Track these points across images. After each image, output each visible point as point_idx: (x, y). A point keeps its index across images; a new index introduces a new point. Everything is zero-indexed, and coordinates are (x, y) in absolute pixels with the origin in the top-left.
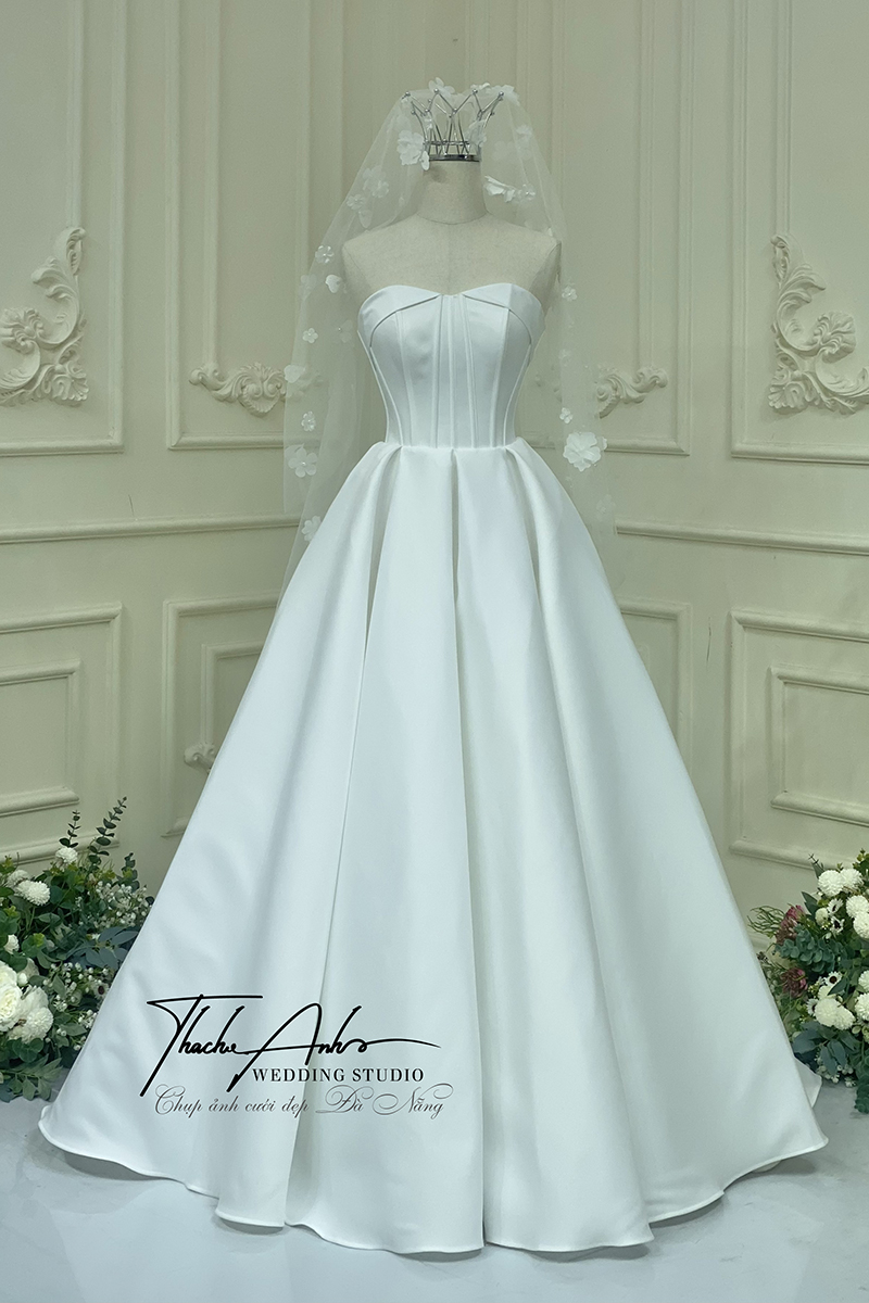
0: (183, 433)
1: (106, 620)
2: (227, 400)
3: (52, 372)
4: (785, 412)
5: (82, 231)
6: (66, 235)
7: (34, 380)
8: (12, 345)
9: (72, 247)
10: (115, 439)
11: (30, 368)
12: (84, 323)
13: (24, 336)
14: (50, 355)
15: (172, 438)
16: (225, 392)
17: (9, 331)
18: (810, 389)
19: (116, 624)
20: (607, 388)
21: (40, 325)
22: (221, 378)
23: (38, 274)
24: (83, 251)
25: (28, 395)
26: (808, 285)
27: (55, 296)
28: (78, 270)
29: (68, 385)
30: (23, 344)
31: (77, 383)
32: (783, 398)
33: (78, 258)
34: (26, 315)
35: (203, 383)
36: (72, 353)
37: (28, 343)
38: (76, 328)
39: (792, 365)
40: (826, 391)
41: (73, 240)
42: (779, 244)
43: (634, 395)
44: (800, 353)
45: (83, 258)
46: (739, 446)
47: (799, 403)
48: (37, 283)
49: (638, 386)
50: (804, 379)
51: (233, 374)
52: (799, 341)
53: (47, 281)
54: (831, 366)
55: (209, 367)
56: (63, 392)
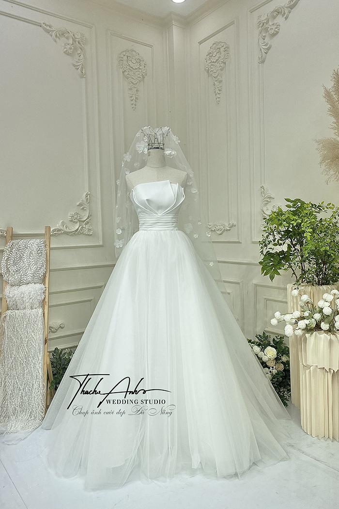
1: (100, 287)
3: (82, 227)
5: (89, 193)
6: (85, 194)
7: (77, 229)
8: (71, 221)
9: (86, 197)
10: (101, 243)
11: (76, 226)
12: (91, 215)
14: (82, 223)
17: (70, 217)
21: (79, 216)
23: (78, 203)
25: (76, 233)
26: (270, 198)
27: (83, 209)
28: (88, 202)
29: (87, 231)
30: (74, 221)
31: (90, 230)
33: (88, 199)
34: (75, 213)
36: (88, 223)
38: (88, 216)
42: (262, 187)
49: (229, 227)
53: (80, 205)
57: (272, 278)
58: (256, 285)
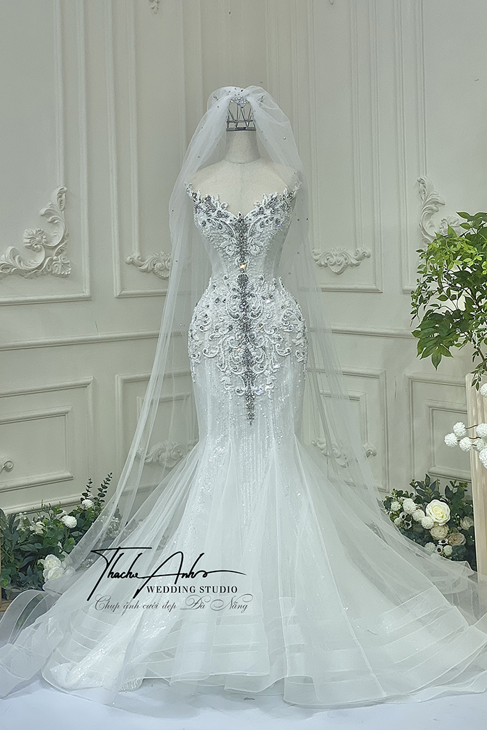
0: (122, 289)
1: (85, 386)
2: (145, 271)
3: (52, 260)
5: (65, 189)
6: (57, 191)
7: (42, 265)
8: (30, 247)
9: (60, 197)
10: (87, 293)
11: (40, 258)
12: (68, 235)
13: (36, 242)
14: (51, 252)
15: (117, 293)
16: (144, 267)
17: (28, 241)
19: (90, 387)
20: (342, 259)
21: (44, 237)
22: (143, 260)
23: (43, 211)
24: (66, 198)
25: (38, 273)
26: (436, 203)
27: (52, 222)
28: (64, 208)
29: (60, 267)
30: (35, 247)
31: (65, 265)
33: (64, 202)
34: (37, 232)
35: (132, 263)
36: (62, 251)
37: (38, 246)
38: (63, 237)
41: (61, 193)
42: (421, 181)
43: (355, 262)
45: (66, 203)
46: (406, 287)
48: (43, 216)
49: (356, 257)
51: (149, 259)
52: (433, 232)
53: (47, 214)
55: (136, 255)
56: (58, 270)
57: (436, 362)
58: (412, 381)
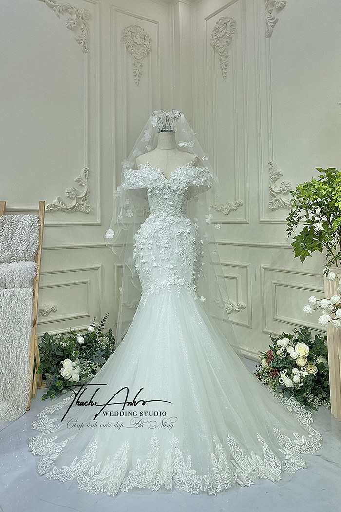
1: (97, 268)
3: (80, 204)
4: (273, 210)
5: (88, 168)
6: (84, 169)
7: (75, 206)
8: (68, 197)
9: (86, 172)
10: (99, 222)
12: (89, 192)
13: (72, 195)
18: (280, 203)
19: (100, 269)
20: (228, 207)
21: (76, 192)
26: (278, 174)
32: (272, 206)
36: (86, 199)
39: (275, 197)
40: (284, 203)
42: (270, 163)
43: (235, 208)
44: (276, 193)
46: (261, 220)
47: (277, 207)
49: (236, 206)
50: (278, 200)
52: (276, 190)
54: (285, 196)
56: (84, 209)
